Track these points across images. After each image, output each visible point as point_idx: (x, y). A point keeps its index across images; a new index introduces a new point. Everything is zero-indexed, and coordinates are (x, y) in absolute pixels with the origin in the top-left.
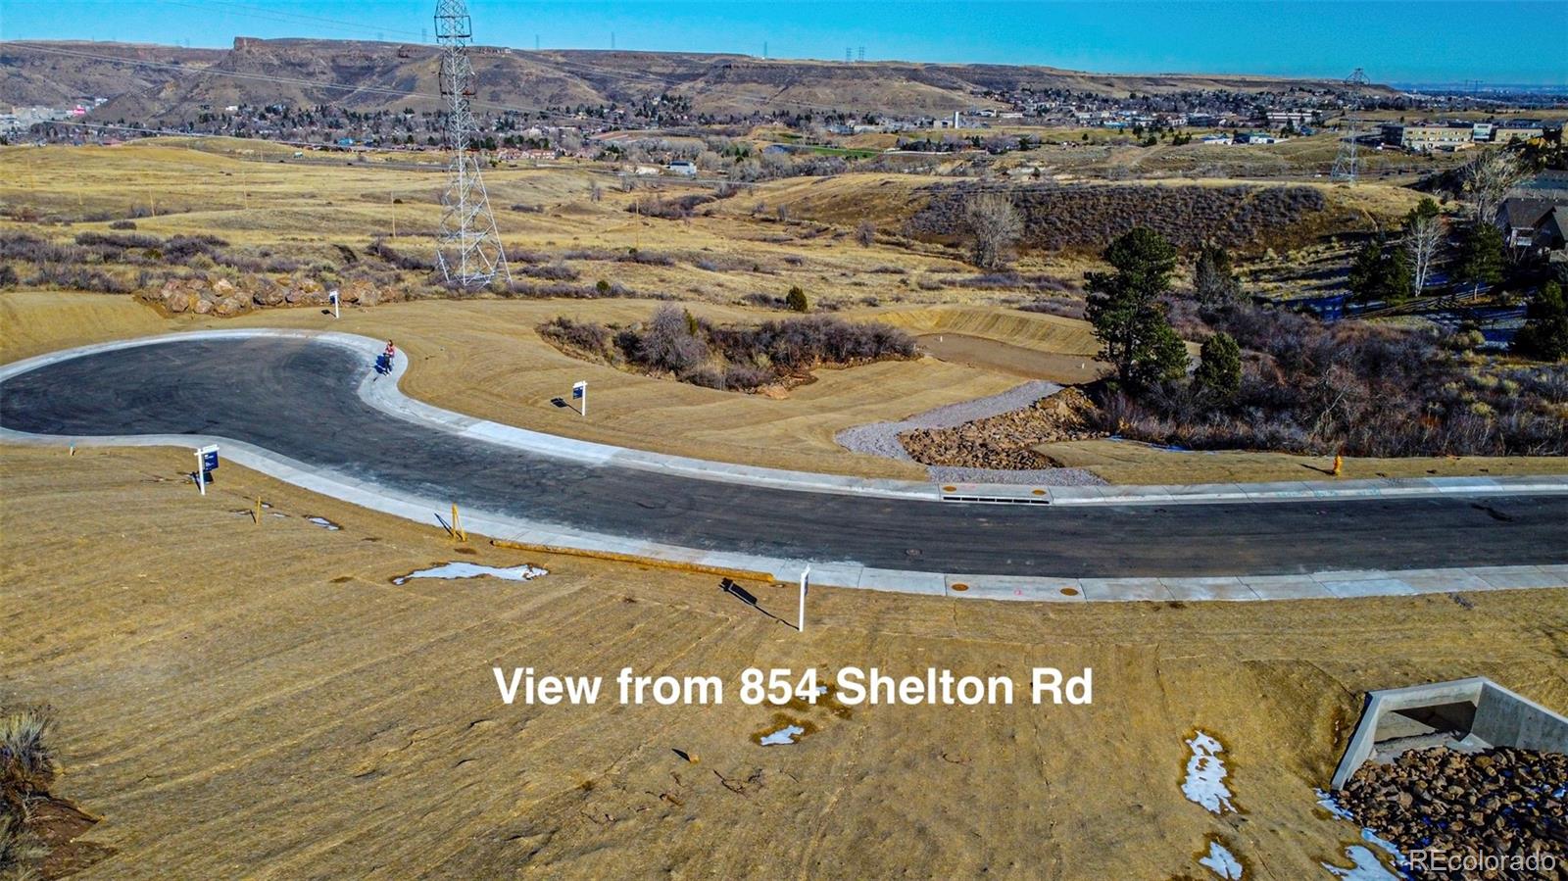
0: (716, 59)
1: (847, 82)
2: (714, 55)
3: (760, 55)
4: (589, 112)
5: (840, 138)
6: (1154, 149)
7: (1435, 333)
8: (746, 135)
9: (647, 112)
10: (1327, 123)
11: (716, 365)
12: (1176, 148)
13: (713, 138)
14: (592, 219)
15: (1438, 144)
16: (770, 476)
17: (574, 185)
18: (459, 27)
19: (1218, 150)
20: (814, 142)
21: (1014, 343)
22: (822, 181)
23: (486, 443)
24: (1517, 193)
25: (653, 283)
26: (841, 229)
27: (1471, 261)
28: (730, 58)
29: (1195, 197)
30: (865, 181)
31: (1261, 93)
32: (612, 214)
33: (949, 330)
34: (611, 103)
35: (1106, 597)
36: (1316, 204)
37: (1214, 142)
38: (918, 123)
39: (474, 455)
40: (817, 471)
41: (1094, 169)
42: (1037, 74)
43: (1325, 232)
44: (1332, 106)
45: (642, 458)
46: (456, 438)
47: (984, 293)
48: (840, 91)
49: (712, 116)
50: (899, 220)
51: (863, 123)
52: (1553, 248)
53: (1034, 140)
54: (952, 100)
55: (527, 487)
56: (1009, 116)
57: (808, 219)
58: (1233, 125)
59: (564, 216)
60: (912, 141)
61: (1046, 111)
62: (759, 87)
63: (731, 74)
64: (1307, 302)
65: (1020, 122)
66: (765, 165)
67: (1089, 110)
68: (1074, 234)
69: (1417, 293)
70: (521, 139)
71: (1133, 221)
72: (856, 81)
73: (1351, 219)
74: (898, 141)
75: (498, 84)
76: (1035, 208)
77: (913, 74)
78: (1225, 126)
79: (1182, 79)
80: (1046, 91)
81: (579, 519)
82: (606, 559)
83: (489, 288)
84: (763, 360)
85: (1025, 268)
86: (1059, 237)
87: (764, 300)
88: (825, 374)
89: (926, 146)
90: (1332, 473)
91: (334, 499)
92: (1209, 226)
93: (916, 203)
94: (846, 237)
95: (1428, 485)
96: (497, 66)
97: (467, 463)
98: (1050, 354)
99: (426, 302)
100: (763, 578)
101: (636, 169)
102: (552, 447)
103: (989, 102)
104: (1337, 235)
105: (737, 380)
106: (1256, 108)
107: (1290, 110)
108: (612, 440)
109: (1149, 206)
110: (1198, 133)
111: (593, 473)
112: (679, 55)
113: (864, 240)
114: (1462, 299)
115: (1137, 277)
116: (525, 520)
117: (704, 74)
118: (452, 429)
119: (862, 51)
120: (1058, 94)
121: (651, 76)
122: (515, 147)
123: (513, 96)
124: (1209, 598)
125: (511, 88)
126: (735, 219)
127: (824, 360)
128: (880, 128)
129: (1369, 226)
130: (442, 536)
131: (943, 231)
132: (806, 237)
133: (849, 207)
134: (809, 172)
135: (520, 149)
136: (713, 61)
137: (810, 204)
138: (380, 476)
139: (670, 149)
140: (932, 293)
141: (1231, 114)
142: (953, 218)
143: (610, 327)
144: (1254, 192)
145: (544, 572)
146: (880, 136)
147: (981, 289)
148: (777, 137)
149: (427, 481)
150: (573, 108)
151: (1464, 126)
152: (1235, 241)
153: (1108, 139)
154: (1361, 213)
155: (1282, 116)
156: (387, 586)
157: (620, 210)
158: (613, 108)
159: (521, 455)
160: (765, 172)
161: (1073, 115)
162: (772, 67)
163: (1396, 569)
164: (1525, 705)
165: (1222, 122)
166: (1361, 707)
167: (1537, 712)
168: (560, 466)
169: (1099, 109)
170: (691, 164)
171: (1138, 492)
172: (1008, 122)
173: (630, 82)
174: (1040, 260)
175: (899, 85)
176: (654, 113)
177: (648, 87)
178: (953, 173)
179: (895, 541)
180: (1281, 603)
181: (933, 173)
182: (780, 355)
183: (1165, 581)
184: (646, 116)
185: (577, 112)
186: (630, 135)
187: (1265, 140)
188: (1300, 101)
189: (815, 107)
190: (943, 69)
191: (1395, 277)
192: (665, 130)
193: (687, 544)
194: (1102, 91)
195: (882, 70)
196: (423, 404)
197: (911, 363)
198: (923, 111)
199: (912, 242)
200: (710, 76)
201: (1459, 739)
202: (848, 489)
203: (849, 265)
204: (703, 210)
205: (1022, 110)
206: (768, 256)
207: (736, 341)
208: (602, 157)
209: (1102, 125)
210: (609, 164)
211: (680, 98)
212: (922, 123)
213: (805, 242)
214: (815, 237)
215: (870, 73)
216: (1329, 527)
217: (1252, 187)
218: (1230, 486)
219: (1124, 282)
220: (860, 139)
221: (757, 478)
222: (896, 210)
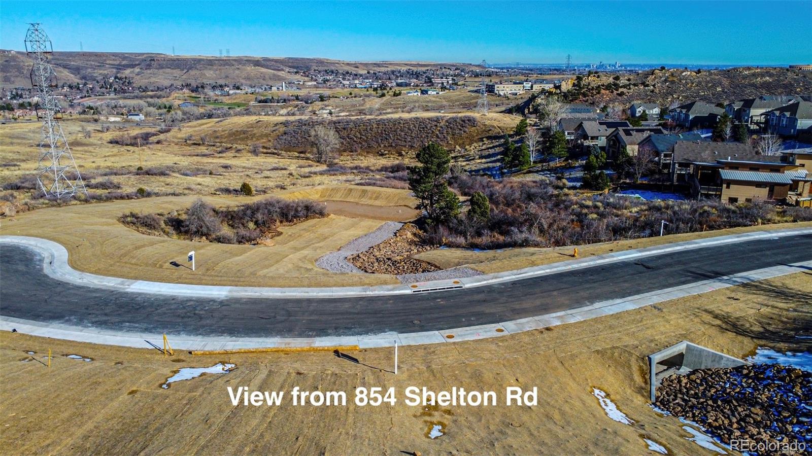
0: (145, 56)
1: (222, 67)
2: (143, 54)
3: (171, 54)
4: (71, 87)
5: (222, 97)
6: (385, 99)
7: (548, 181)
8: (168, 97)
9: (106, 86)
10: (459, 83)
11: (226, 230)
12: (395, 98)
13: (149, 100)
14: (90, 149)
15: (510, 92)
16: (322, 291)
17: (72, 129)
18: (42, 47)
19: (415, 98)
20: (208, 101)
21: (363, 203)
22: (221, 121)
23: (149, 294)
24: (564, 116)
25: (163, 186)
26: (239, 147)
27: (554, 147)
28: (153, 55)
29: (418, 122)
30: (246, 121)
31: (428, 70)
32: (101, 146)
33: (327, 199)
34: (84, 81)
35: (517, 330)
36: (474, 124)
37: (412, 94)
38: (264, 88)
39: (144, 302)
40: (343, 286)
41: (359, 110)
42: (320, 62)
43: (480, 137)
44: (458, 75)
45: (246, 291)
46: (127, 293)
47: (333, 177)
48: (217, 72)
49: (146, 87)
50: (270, 141)
51: (234, 89)
52: (585, 140)
53: (325, 96)
54: (279, 76)
55: (189, 317)
56: (310, 84)
57: (219, 142)
58: (417, 86)
59: (74, 148)
60: (263, 98)
61: (328, 81)
62: (172, 71)
63: (154, 64)
64: (484, 170)
65: (316, 87)
66: (184, 113)
67: (348, 80)
68: (363, 143)
69: (532, 164)
70: (30, 104)
71: (391, 135)
72: (227, 67)
73: (490, 130)
74: (256, 98)
75: (8, 72)
76: (341, 131)
77: (257, 63)
78: (413, 86)
79: (391, 64)
80: (326, 71)
81: (232, 331)
82: (263, 352)
83: (74, 198)
84: (251, 225)
85: (343, 162)
86: (356, 146)
87: (227, 191)
88: (285, 229)
89: (272, 100)
90: (573, 256)
91: (73, 341)
92: (427, 136)
93: (277, 132)
94: (242, 151)
95: (613, 256)
96: (6, 61)
97: (144, 307)
98: (382, 207)
99: (41, 210)
100: (354, 348)
101: (107, 118)
102: (189, 291)
103: (298, 77)
104: (487, 137)
105: (243, 238)
106: (426, 77)
107: (442, 78)
108: (222, 283)
109: (398, 128)
110: (404, 90)
111: (223, 303)
112: (123, 54)
113: (255, 152)
114: (552, 164)
115: (434, 168)
116: (200, 337)
117: (139, 65)
118: (120, 288)
119: (228, 51)
120: (332, 72)
121: (107, 66)
122: (27, 109)
123: (19, 79)
124: (560, 324)
125: (17, 73)
126: (176, 144)
127: (281, 222)
128: (243, 92)
129: (499, 133)
130: (156, 353)
131: (295, 145)
132: (220, 152)
133: (241, 135)
134: (210, 116)
135: (30, 110)
136: (143, 57)
137: (218, 134)
138: (93, 323)
139: (125, 107)
140: (307, 179)
141: (415, 80)
142: (299, 138)
143: (159, 215)
144: (445, 119)
145: (233, 366)
146: (244, 96)
147: (331, 175)
148: (186, 98)
149: (125, 322)
150: (60, 84)
151: (519, 83)
152: (441, 143)
153: (362, 94)
154: (494, 127)
155: (439, 81)
156: (161, 391)
157: (105, 142)
158: (85, 84)
159: (174, 298)
160: (185, 117)
161: (341, 83)
162: (178, 60)
163: (624, 297)
164: (704, 350)
165: (412, 84)
166: (648, 363)
167: (709, 352)
168: (201, 302)
169: (353, 79)
170: (141, 115)
171: (499, 276)
172: (310, 87)
173: (94, 69)
174: (349, 157)
175: (250, 69)
176: (111, 87)
177: (106, 72)
178: (288, 114)
179: (404, 317)
180: (589, 320)
181: (277, 114)
182: (260, 222)
183: (536, 318)
184: (107, 88)
185: (63, 87)
186: (99, 99)
187: (435, 93)
188: (445, 73)
189: (205, 81)
190: (272, 60)
191: (523, 157)
192: (119, 96)
193: (301, 335)
194: (353, 70)
195: (240, 61)
196: (93, 275)
197: (326, 219)
198: (264, 82)
199: (280, 152)
200: (143, 65)
201: (679, 369)
202: (364, 293)
203: (255, 167)
204: (156, 140)
205: (316, 80)
206: (212, 165)
207: (232, 217)
208: (84, 112)
209: (356, 87)
210: (91, 116)
211: (126, 78)
212: (265, 89)
213: (221, 155)
214: (225, 152)
215: (234, 63)
216: (587, 282)
217: (444, 117)
218: (536, 268)
219: (426, 170)
220: (234, 97)
221: (315, 294)
222: (267, 135)
